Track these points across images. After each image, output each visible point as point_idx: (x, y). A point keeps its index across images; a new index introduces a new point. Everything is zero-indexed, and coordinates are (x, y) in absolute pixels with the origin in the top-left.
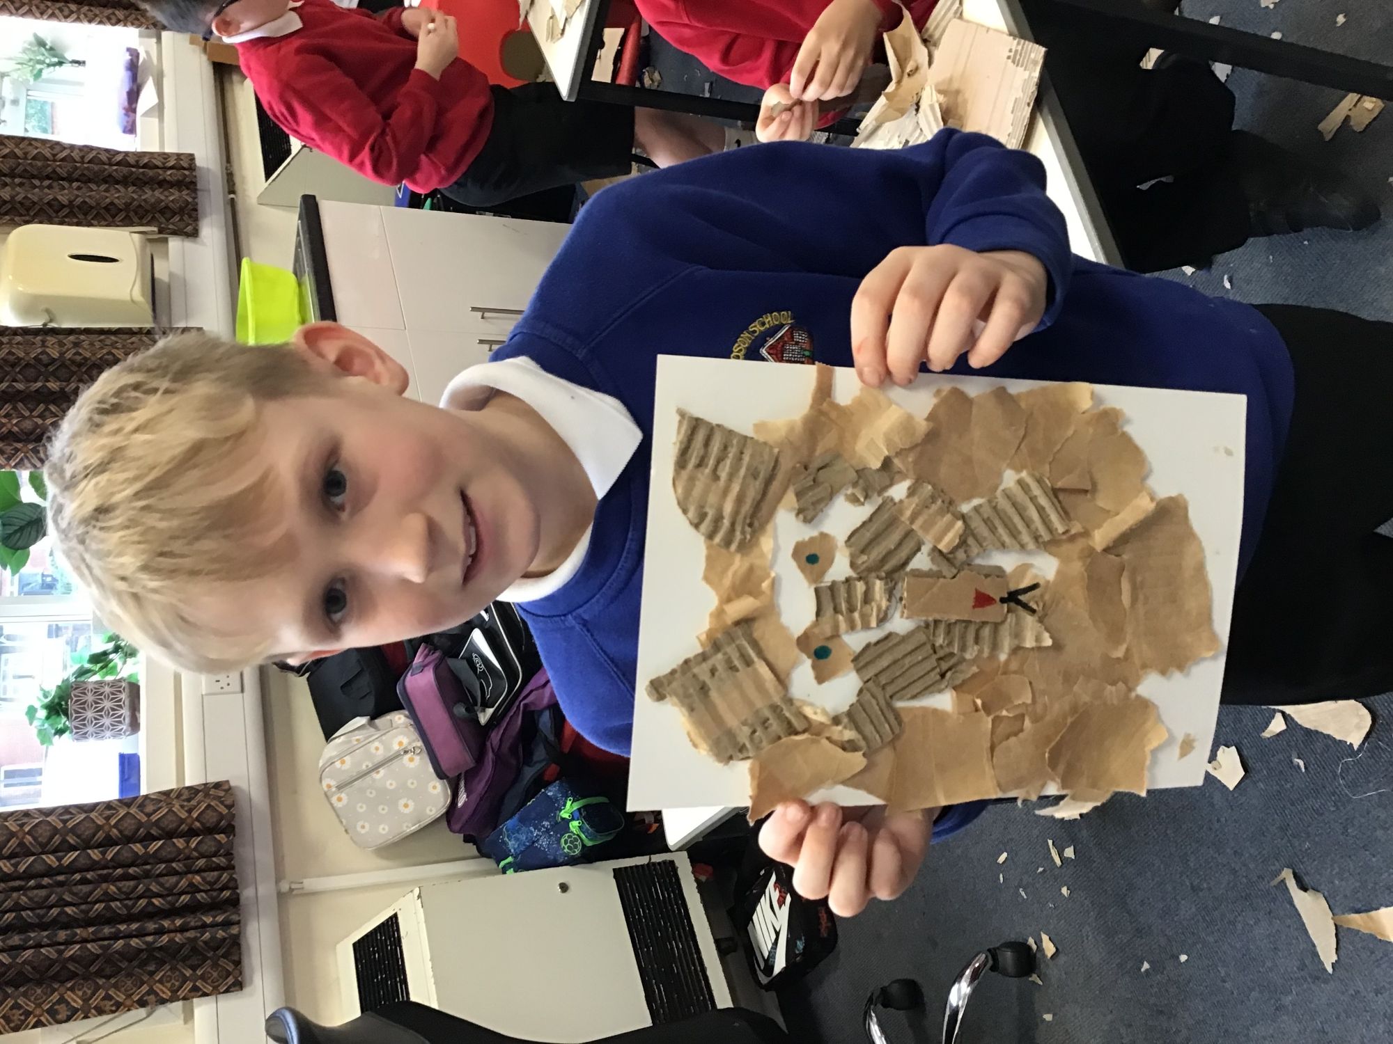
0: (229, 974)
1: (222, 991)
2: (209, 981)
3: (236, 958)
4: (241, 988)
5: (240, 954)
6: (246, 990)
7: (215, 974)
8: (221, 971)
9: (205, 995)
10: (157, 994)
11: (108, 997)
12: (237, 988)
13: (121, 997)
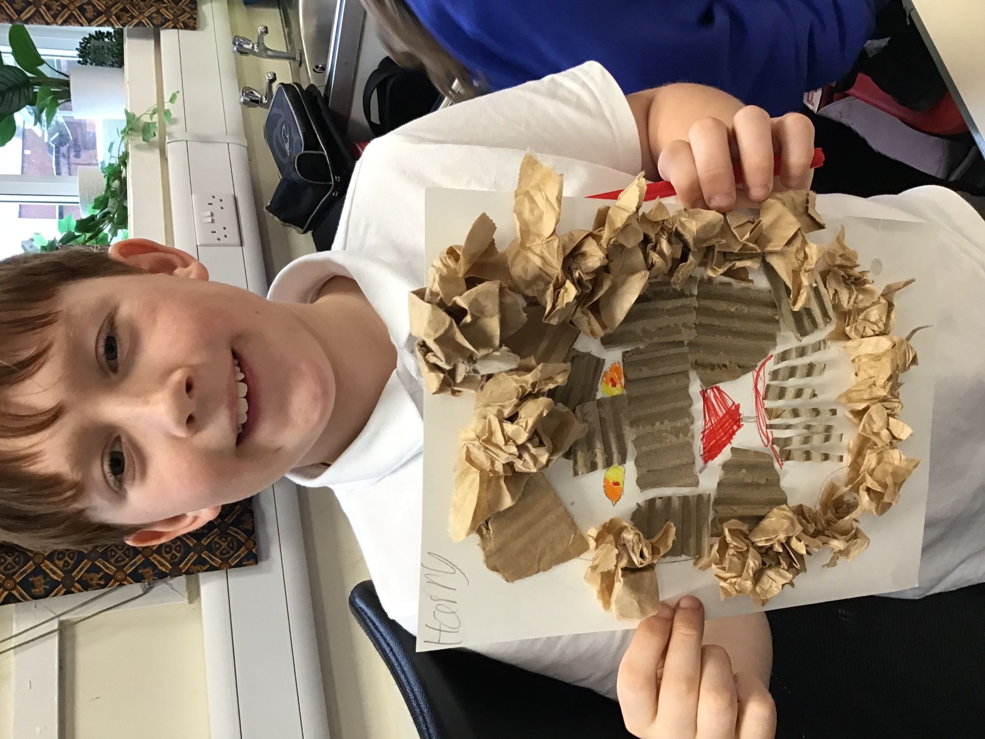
0: (240, 545)
1: (233, 564)
2: (218, 553)
3: (249, 527)
4: (256, 563)
5: (253, 522)
6: (263, 564)
7: (224, 545)
8: (231, 541)
9: (212, 569)
10: (155, 567)
11: (94, 569)
12: (251, 562)
13: (111, 569)
